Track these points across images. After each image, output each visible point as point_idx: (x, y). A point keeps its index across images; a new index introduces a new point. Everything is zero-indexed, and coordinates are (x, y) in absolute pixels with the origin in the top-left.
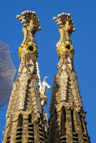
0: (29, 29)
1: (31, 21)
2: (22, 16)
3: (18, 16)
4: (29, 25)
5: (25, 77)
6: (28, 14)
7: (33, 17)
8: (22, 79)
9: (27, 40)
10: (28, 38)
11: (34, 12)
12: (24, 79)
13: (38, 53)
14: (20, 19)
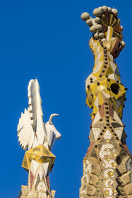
0: (108, 46)
1: (109, 27)
2: (94, 16)
3: (85, 14)
4: (105, 37)
5: (111, 150)
6: (104, 13)
7: (113, 20)
8: (106, 153)
9: (106, 70)
10: (108, 66)
11: (114, 11)
12: (109, 153)
13: (125, 99)
14: (88, 21)
